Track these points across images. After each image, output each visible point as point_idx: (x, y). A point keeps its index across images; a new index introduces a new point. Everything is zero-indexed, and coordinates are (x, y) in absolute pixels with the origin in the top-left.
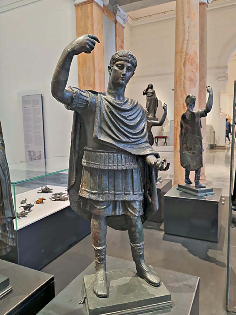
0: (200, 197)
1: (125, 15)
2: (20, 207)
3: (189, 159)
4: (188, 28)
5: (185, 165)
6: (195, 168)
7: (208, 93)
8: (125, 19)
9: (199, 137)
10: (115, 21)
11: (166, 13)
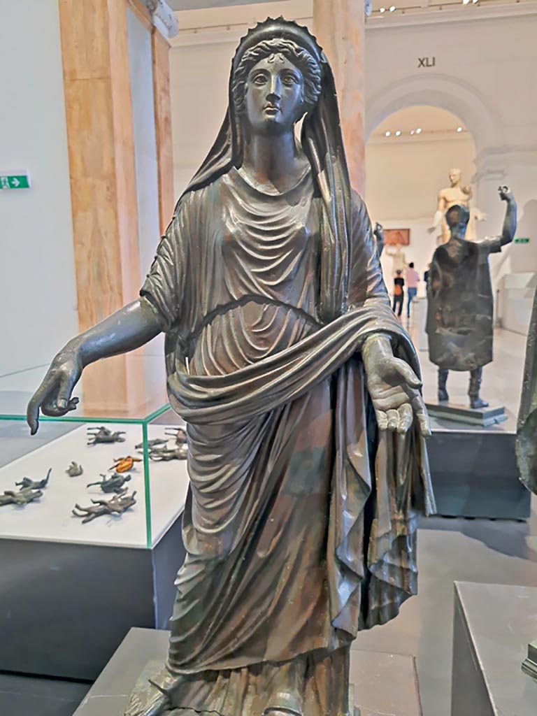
0: (488, 426)
1: (172, 15)
2: (88, 486)
3: (454, 346)
4: (345, 63)
5: (440, 360)
6: (472, 365)
7: (505, 202)
8: (171, 27)
9: (486, 297)
10: (152, 27)
11: (231, 27)
